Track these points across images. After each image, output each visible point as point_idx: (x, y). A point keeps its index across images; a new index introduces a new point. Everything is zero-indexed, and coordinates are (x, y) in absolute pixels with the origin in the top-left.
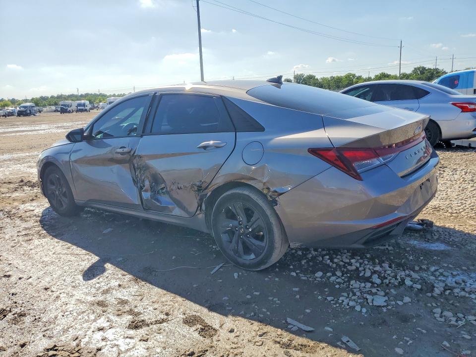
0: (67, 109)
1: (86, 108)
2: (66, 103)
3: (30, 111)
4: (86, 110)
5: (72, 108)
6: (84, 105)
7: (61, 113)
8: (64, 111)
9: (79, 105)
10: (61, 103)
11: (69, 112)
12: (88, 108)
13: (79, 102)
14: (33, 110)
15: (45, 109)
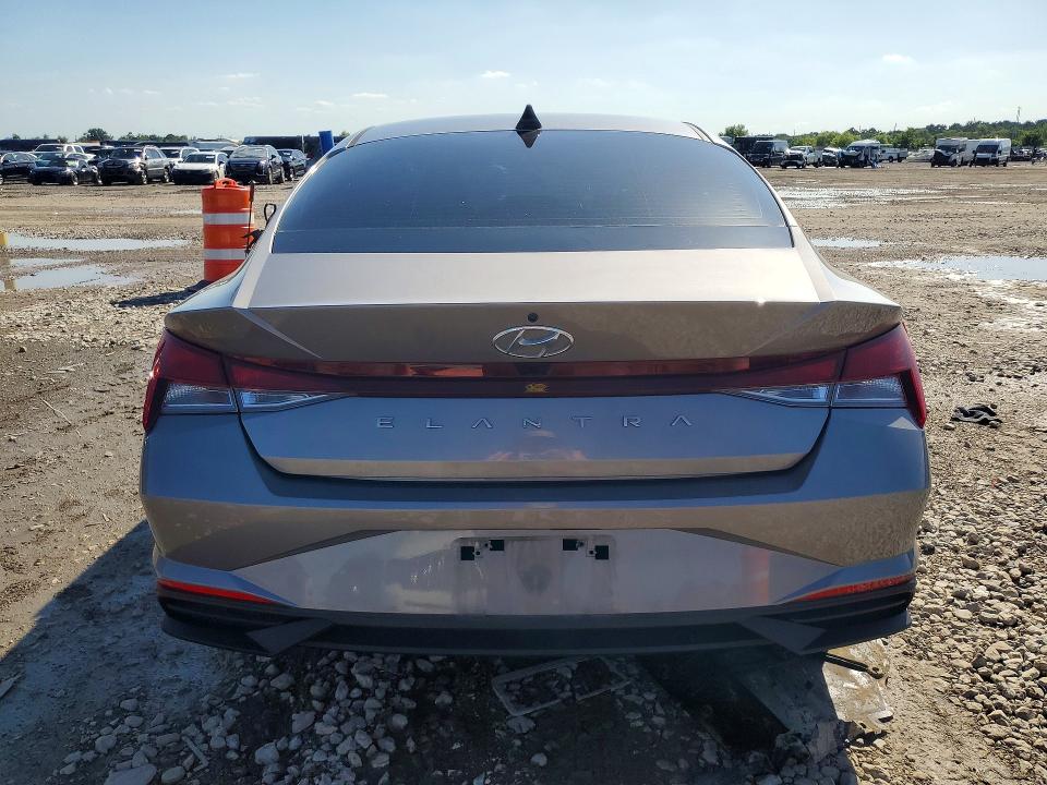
0: (949, 157)
1: (998, 156)
2: (953, 144)
3: (866, 157)
4: (995, 162)
5: (963, 154)
6: (994, 148)
7: (933, 166)
8: (939, 161)
9: (982, 148)
10: (941, 141)
11: (953, 164)
12: (1002, 157)
13: (983, 141)
14: (872, 155)
15: (912, 155)
